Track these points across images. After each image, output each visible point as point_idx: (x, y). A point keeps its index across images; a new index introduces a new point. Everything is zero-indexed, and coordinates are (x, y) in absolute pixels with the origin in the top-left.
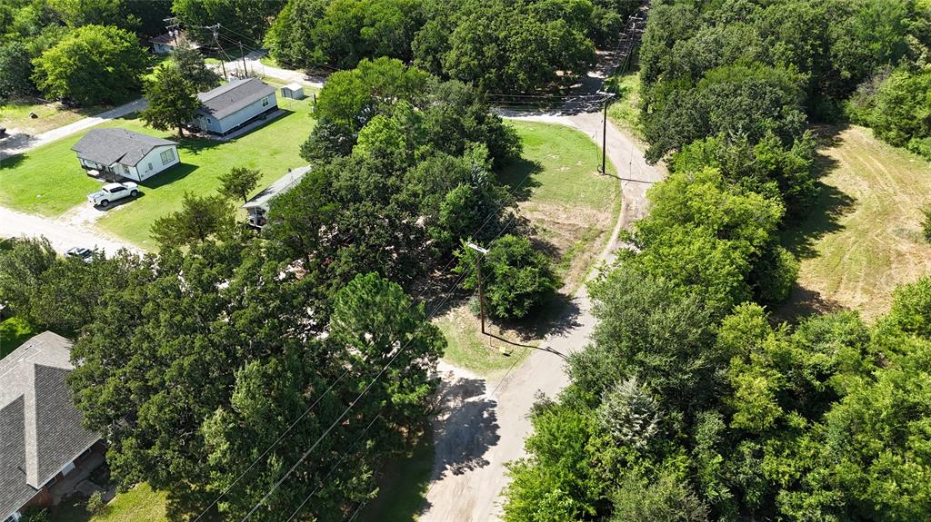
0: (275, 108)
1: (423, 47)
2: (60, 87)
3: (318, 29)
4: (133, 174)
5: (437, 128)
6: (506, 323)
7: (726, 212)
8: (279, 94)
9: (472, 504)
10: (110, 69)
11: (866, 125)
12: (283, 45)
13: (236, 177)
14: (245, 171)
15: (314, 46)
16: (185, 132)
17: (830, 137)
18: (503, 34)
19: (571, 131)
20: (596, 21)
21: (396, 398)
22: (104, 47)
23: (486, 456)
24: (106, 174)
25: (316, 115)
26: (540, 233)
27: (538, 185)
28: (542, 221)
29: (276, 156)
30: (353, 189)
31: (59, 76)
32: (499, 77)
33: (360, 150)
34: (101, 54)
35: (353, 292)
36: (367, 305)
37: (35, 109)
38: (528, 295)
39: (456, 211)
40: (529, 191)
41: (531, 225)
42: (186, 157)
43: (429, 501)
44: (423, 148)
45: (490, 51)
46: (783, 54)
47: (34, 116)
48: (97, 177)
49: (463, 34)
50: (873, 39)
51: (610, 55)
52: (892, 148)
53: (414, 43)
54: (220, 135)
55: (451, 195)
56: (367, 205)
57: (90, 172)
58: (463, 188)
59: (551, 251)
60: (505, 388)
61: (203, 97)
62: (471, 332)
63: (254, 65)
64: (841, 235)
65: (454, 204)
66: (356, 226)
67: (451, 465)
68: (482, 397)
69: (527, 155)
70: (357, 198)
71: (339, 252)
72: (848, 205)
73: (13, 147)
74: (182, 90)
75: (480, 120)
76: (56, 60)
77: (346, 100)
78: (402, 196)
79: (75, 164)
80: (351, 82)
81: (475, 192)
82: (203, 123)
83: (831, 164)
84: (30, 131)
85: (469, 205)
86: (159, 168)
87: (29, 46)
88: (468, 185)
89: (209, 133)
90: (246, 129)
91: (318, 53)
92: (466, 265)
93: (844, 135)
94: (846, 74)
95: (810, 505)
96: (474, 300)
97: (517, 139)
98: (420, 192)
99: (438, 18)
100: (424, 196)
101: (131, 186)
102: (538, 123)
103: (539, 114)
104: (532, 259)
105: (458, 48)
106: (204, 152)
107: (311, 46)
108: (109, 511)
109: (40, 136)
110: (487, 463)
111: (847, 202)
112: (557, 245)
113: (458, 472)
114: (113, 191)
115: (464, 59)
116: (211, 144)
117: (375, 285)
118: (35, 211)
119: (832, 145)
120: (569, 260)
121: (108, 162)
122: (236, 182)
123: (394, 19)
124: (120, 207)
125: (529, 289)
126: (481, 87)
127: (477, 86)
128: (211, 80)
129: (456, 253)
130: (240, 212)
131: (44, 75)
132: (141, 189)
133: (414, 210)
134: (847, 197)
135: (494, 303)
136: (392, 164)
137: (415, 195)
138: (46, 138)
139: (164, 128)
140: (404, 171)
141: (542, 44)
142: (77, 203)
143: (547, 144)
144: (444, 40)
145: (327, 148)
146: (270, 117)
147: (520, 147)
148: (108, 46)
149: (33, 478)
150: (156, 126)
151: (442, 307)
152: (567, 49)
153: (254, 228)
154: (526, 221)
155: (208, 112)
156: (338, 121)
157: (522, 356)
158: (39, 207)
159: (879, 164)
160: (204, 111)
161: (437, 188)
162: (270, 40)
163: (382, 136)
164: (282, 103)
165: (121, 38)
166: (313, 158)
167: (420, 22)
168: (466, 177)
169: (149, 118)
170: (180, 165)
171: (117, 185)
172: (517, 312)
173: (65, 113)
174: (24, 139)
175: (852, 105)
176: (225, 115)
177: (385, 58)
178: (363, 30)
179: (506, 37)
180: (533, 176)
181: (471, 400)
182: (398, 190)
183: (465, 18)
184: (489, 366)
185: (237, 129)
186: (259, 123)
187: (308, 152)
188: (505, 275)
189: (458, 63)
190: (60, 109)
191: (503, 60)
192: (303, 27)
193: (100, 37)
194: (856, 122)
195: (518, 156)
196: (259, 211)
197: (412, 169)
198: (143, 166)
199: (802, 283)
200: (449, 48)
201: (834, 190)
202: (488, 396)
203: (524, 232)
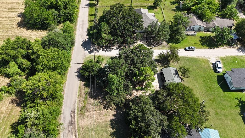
9: (81, 37)
23: (82, 43)
68: (88, 51)
113: (85, 40)
203: (103, 102)
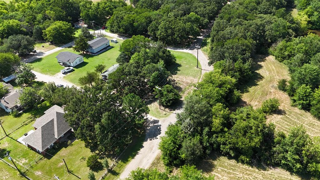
0: (109, 46)
1: (151, 29)
2: (51, 39)
3: (122, 23)
4: (72, 65)
5: (152, 55)
6: (166, 107)
7: (220, 81)
8: (110, 41)
9: (153, 147)
10: (64, 34)
11: (274, 56)
12: (112, 26)
13: (99, 67)
14: (102, 65)
15: (120, 27)
16: (85, 52)
17: (263, 59)
18: (173, 27)
19: (191, 55)
20: (201, 22)
21: (137, 122)
22: (63, 28)
23: (157, 137)
24: (65, 65)
25: (120, 50)
26: (178, 84)
27: (179, 70)
28: (179, 81)
29: (110, 60)
30: (129, 72)
31: (50, 36)
32: (172, 39)
33: (131, 61)
34: (62, 30)
35: (128, 98)
36: (131, 101)
37: (43, 44)
38: (171, 100)
39: (154, 78)
40: (177, 72)
41: (176, 82)
42: (85, 60)
43: (143, 146)
44: (148, 61)
45: (169, 31)
46: (250, 35)
47: (43, 47)
48: (62, 65)
49: (162, 26)
50: (277, 31)
51: (206, 31)
52: (279, 63)
53: (149, 28)
54: (94, 54)
55: (153, 74)
56: (132, 76)
57: (61, 64)
58: (156, 72)
59: (179, 89)
60: (164, 122)
61: (90, 43)
62: (157, 108)
63: (103, 32)
64: (257, 87)
65: (154, 77)
66: (130, 81)
67: (149, 138)
68: (158, 124)
69: (178, 61)
70: (130, 74)
71: (125, 88)
72: (261, 79)
73: (39, 56)
74: (84, 41)
75: (164, 53)
76: (50, 31)
77: (128, 47)
78: (141, 74)
79: (56, 61)
80: (130, 42)
81: (160, 74)
82: (90, 50)
83: (261, 67)
84: (42, 51)
85: (158, 77)
86: (78, 63)
87: (41, 26)
88: (158, 72)
89: (91, 53)
90: (101, 52)
91: (121, 30)
92: (156, 92)
93: (267, 58)
94: (269, 41)
95: (227, 148)
96: (158, 101)
97: (175, 58)
98: (146, 73)
99: (155, 21)
100: (147, 74)
101: (72, 68)
102: (182, 52)
103: (183, 49)
104: (173, 91)
105: (161, 30)
106: (90, 58)
107: (119, 27)
108: (72, 145)
109: (45, 53)
110: (158, 138)
111: (261, 78)
112: (182, 87)
113: (151, 140)
114: (67, 69)
115: (162, 33)
116: (92, 56)
117: (133, 96)
118: (47, 74)
119: (263, 61)
120: (184, 91)
121: (66, 61)
122: (100, 68)
123: (143, 21)
124: (69, 74)
125: (171, 98)
126: (165, 44)
127: (164, 43)
128: (91, 37)
129: (154, 89)
130: (100, 76)
131: (46, 35)
132: (74, 69)
133: (144, 77)
134: (262, 76)
135: (163, 101)
136: (139, 65)
137: (145, 74)
138: (47, 53)
139: (79, 52)
140: (142, 67)
141: (184, 29)
142: (58, 72)
143: (184, 59)
144: (157, 27)
145: (123, 60)
146: (108, 48)
147: (175, 60)
148: (64, 27)
149: (56, 137)
150: (77, 51)
151: (150, 102)
152: (192, 31)
153: (104, 80)
154: (174, 81)
155: (91, 47)
156: (126, 53)
157: (169, 115)
158: (48, 73)
159: (274, 67)
160: (90, 47)
161: (150, 72)
162: (108, 24)
163: (137, 58)
164: (111, 44)
165: (67, 25)
166: (119, 62)
167: (151, 22)
168: (158, 70)
169: (75, 48)
170: (84, 62)
171: (68, 68)
172: (169, 104)
173: (51, 46)
174: (41, 54)
175: (271, 50)
176: (95, 48)
177: (139, 35)
178: (134, 24)
179: (174, 28)
180: (178, 68)
181: (155, 124)
182: (140, 72)
183: (163, 22)
184: (160, 117)
185: (99, 52)
186: (105, 50)
187: (118, 60)
188: (166, 95)
189: (160, 34)
190: (50, 45)
191: (173, 34)
192: (117, 22)
193: (61, 25)
194: (271, 54)
195: (175, 62)
196: (105, 76)
197: (144, 67)
198: (74, 62)
199: (243, 99)
200: (158, 30)
201: (259, 74)
202: (159, 124)
203: (174, 84)
